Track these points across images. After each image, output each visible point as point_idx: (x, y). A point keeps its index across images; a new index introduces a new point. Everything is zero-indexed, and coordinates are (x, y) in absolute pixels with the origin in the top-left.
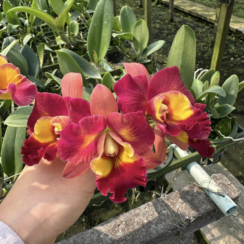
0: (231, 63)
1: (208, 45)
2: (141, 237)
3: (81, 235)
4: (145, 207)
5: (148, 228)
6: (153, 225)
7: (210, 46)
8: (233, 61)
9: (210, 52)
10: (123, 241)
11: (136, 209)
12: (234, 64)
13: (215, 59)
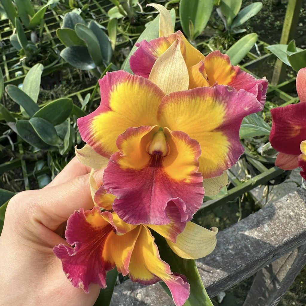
0: (301, 30)
1: (269, 9)
2: (293, 230)
3: (222, 235)
4: (286, 199)
5: (298, 221)
6: (302, 217)
7: (272, 10)
8: (302, 27)
9: (272, 18)
10: (273, 236)
11: (277, 202)
12: (304, 31)
13: (287, 25)
